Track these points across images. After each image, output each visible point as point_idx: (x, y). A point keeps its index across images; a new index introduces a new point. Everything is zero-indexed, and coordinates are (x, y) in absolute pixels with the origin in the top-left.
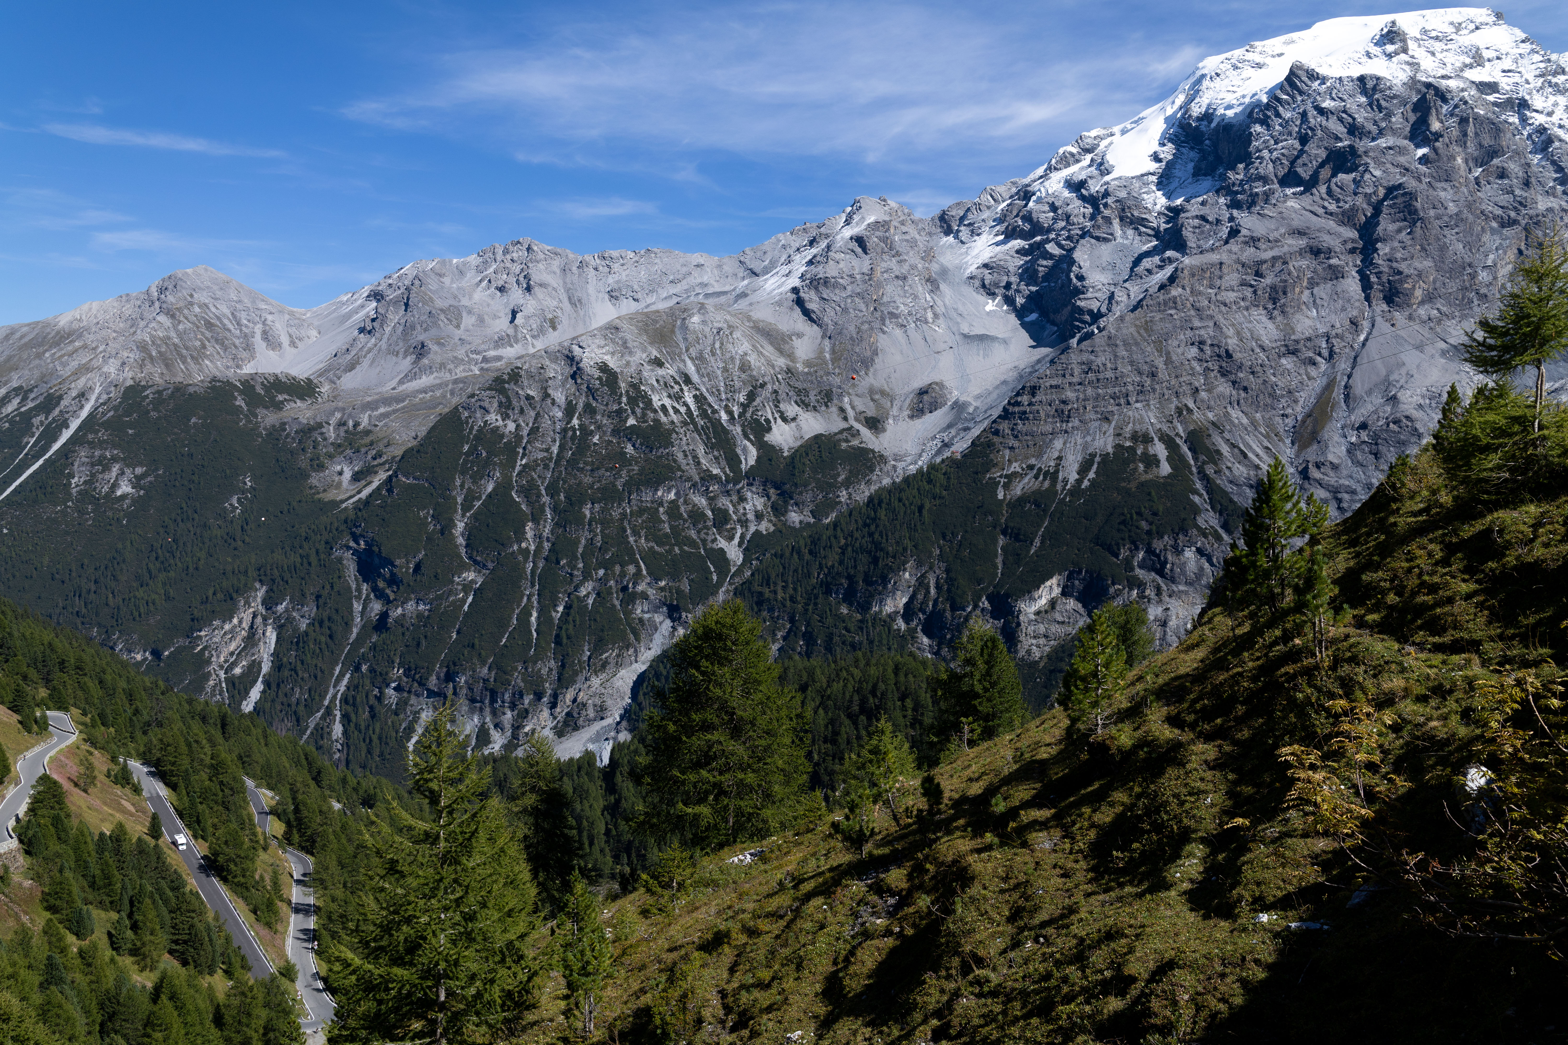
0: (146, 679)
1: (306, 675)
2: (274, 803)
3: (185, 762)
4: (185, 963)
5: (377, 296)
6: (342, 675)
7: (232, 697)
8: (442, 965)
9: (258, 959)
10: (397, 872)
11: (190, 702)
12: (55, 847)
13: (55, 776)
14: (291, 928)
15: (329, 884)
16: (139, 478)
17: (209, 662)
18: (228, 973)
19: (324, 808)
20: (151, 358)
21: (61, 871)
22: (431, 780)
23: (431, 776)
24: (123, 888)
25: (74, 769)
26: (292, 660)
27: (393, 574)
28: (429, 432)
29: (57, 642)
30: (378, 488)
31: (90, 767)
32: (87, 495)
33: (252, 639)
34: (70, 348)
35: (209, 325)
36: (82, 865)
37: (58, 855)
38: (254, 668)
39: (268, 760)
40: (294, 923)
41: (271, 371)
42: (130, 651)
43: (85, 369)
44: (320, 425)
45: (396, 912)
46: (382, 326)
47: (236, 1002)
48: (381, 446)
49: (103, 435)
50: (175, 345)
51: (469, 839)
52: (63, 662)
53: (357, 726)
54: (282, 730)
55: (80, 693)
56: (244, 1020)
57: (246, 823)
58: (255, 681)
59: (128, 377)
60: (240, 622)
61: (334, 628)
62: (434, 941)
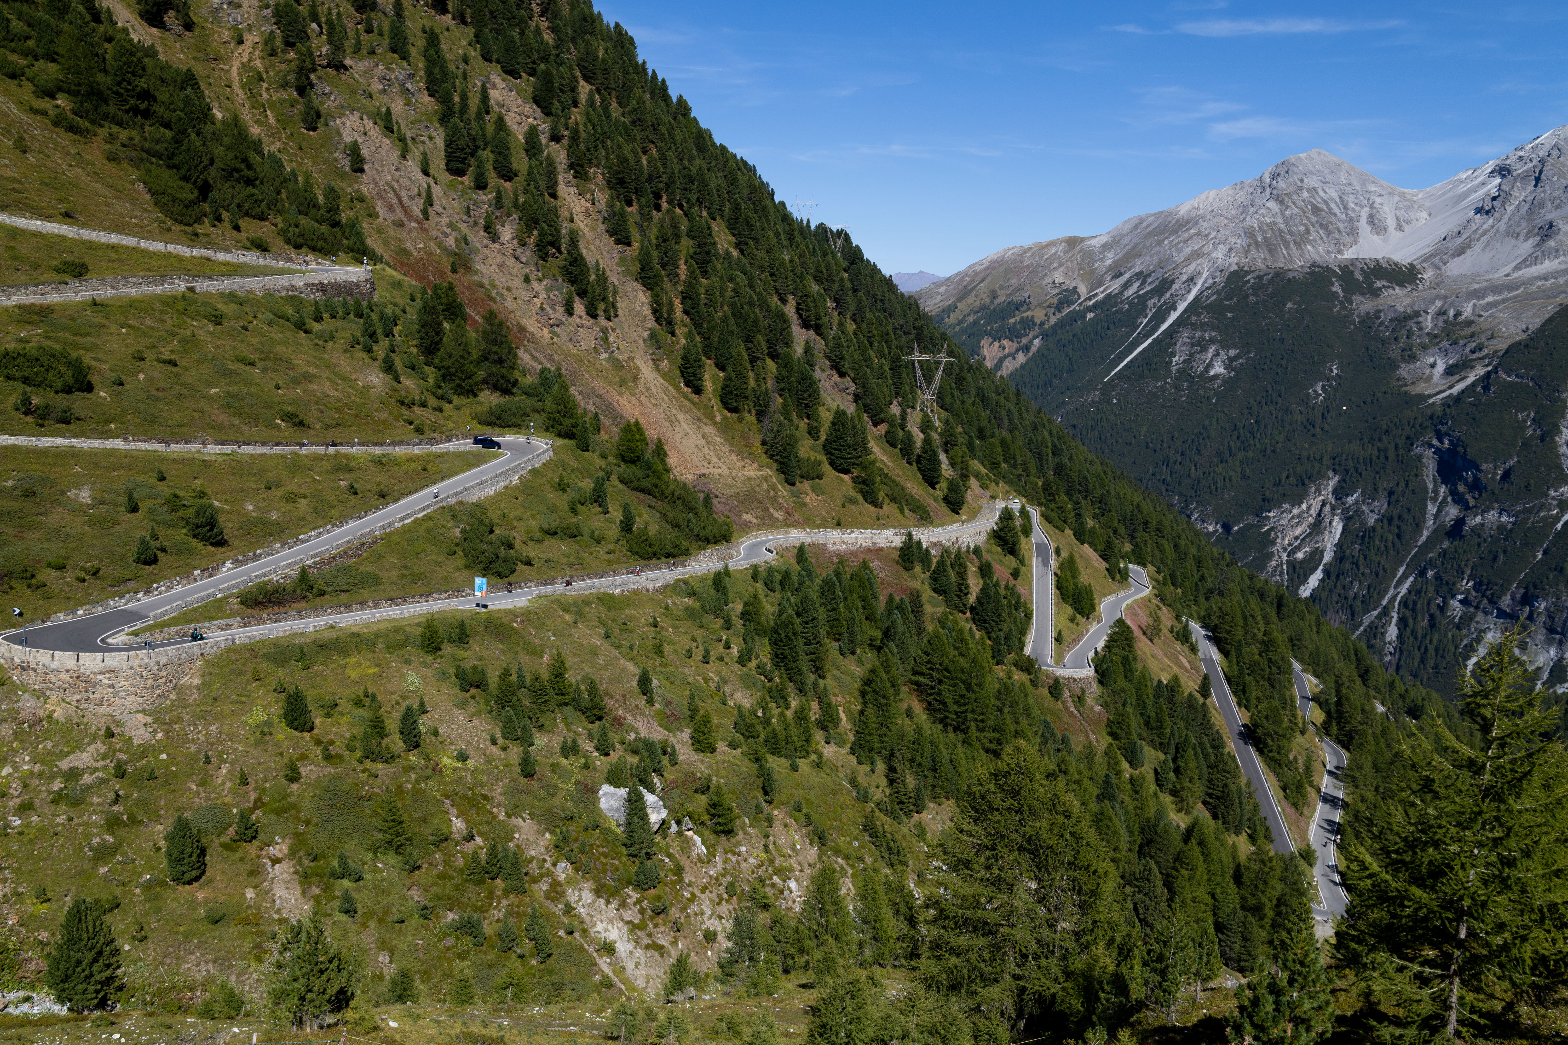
0: (1215, 550)
1: (1367, 571)
2: (1317, 690)
3: (1239, 633)
4: (1215, 817)
5: (1503, 171)
6: (1405, 577)
7: (1291, 580)
8: (1467, 903)
9: (1281, 834)
10: (1431, 791)
11: (1251, 578)
12: (1122, 683)
13: (1129, 622)
14: (1317, 815)
15: (1361, 783)
16: (1231, 360)
17: (1273, 543)
18: (1252, 838)
19: (1367, 708)
20: (1257, 243)
21: (1124, 705)
22: (1485, 706)
23: (1485, 702)
24: (1172, 733)
25: (1145, 619)
26: (1355, 553)
27: (1476, 479)
28: (1544, 325)
29: (1144, 504)
30: (1473, 385)
31: (1157, 620)
32: (1184, 373)
33: (1318, 527)
34: (1186, 235)
35: (1316, 210)
36: (1141, 705)
37: (1123, 691)
38: (1316, 556)
39: (1317, 648)
40: (1320, 811)
41: (1373, 256)
42: (1203, 522)
43: (1197, 254)
44: (1417, 314)
45: (1423, 831)
46: (1503, 205)
47: (1256, 866)
48: (1483, 338)
49: (1204, 317)
50: (1280, 231)
51: (1520, 780)
52: (1146, 523)
53: (1413, 632)
54: (1335, 621)
55: (1157, 552)
56: (1261, 886)
57: (1287, 703)
58: (1315, 569)
59: (1233, 262)
60: (1309, 508)
61: (1403, 527)
62: (1461, 874)
